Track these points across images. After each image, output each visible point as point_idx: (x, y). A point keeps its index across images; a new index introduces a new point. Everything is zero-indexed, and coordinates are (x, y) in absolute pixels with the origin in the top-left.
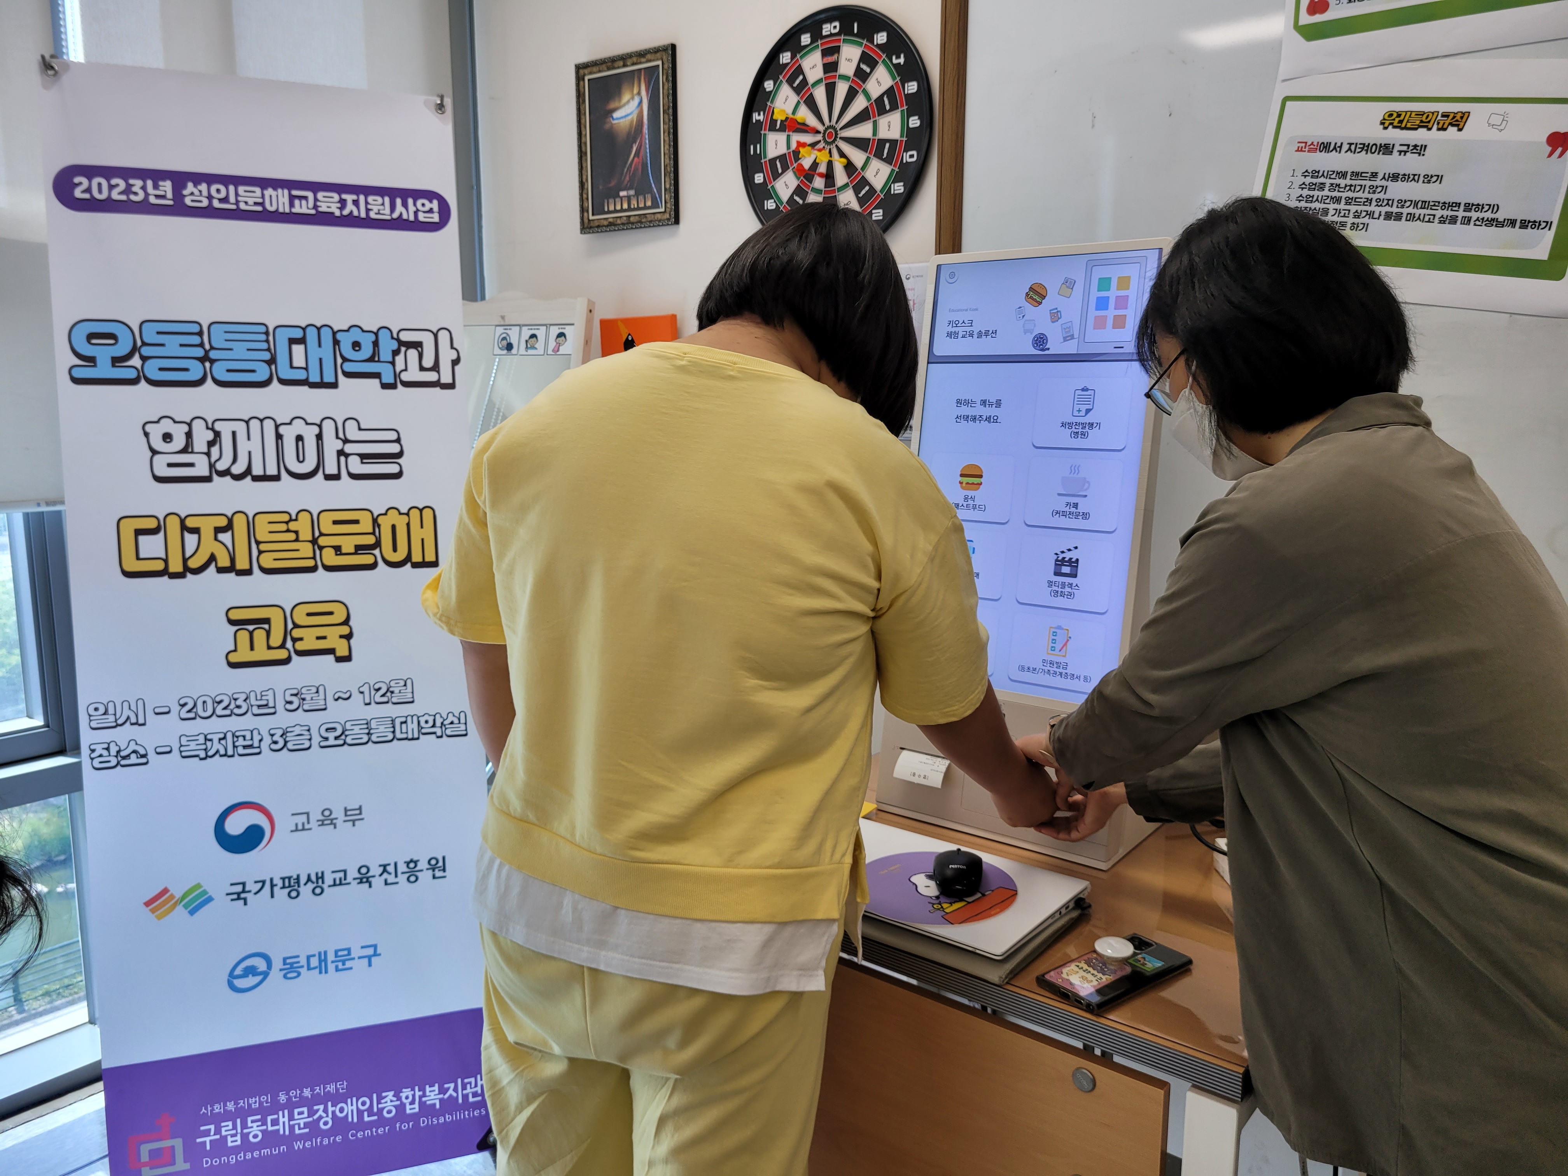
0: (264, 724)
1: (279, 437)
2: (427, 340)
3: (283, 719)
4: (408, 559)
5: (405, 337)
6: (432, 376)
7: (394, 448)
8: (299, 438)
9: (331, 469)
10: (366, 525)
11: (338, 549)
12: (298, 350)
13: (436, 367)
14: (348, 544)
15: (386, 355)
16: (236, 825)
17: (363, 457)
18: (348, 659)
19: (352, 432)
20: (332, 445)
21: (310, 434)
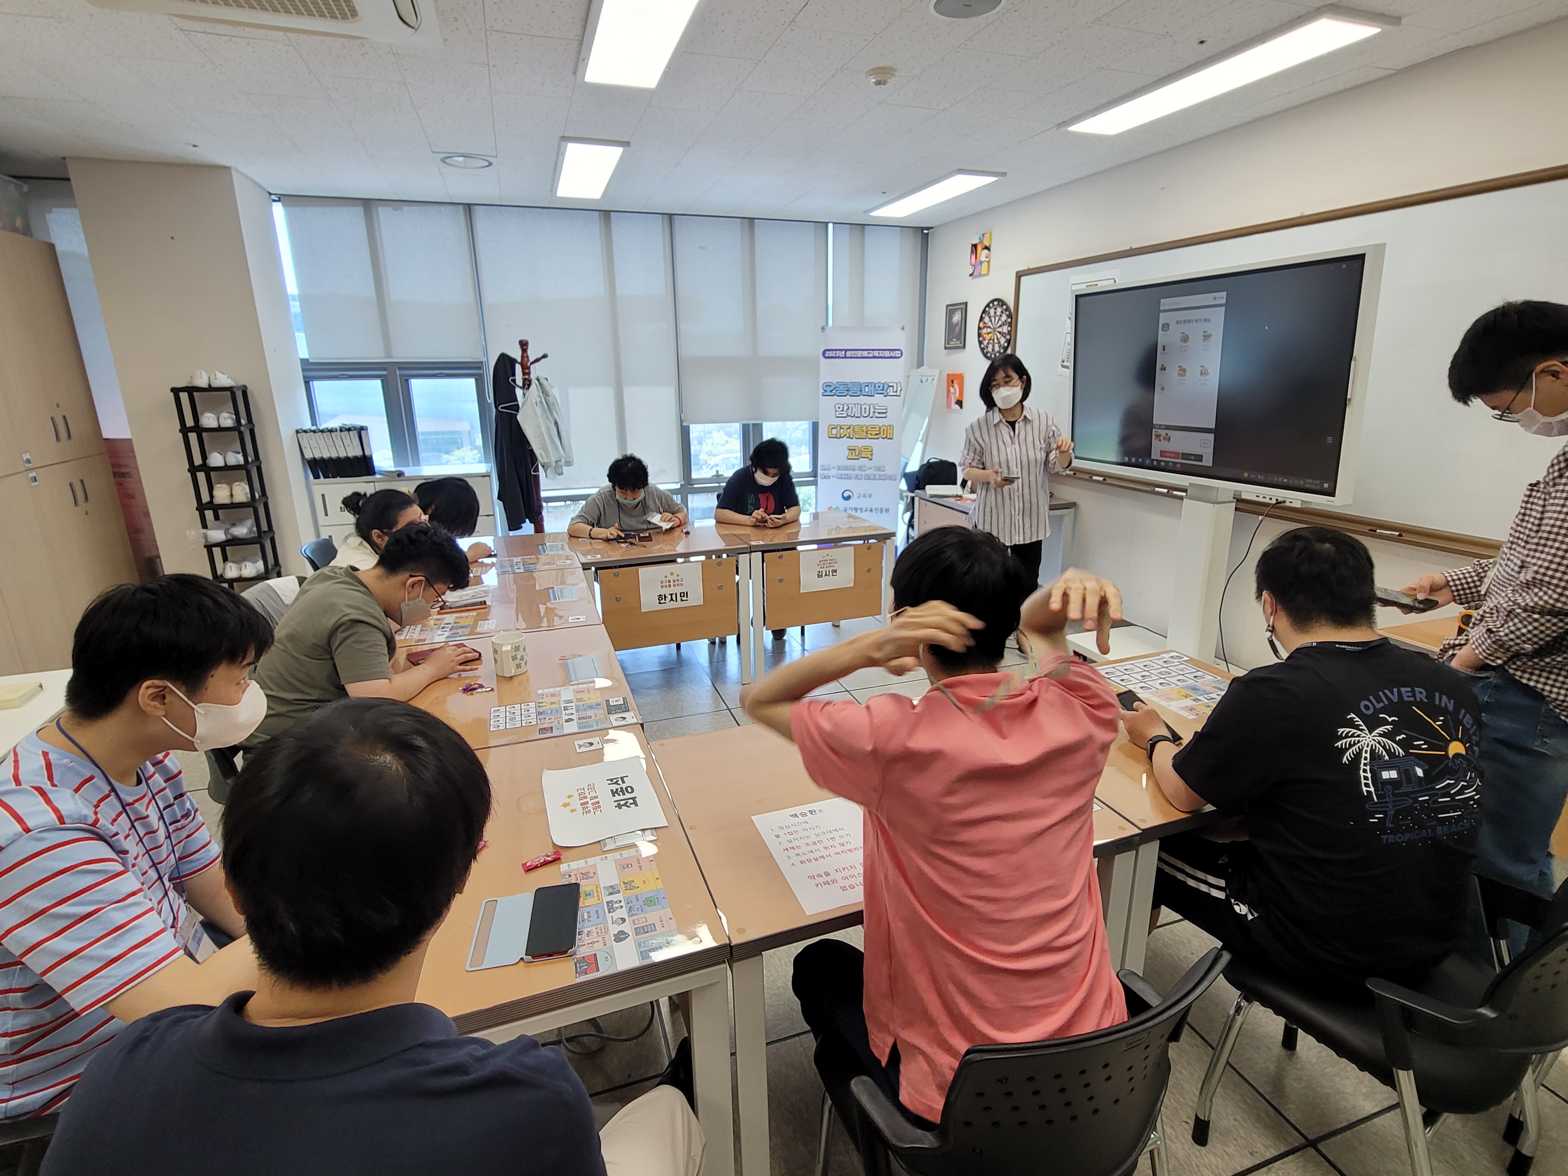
0: (853, 473)
1: (861, 408)
2: (895, 385)
3: (857, 472)
4: (886, 437)
5: (891, 384)
6: (895, 394)
7: (885, 411)
8: (865, 409)
9: (871, 415)
10: (878, 429)
11: (871, 434)
12: (867, 388)
13: (896, 392)
14: (874, 433)
15: (885, 389)
16: (846, 494)
17: (879, 413)
18: (871, 460)
19: (877, 407)
20: (872, 410)
21: (868, 407)
